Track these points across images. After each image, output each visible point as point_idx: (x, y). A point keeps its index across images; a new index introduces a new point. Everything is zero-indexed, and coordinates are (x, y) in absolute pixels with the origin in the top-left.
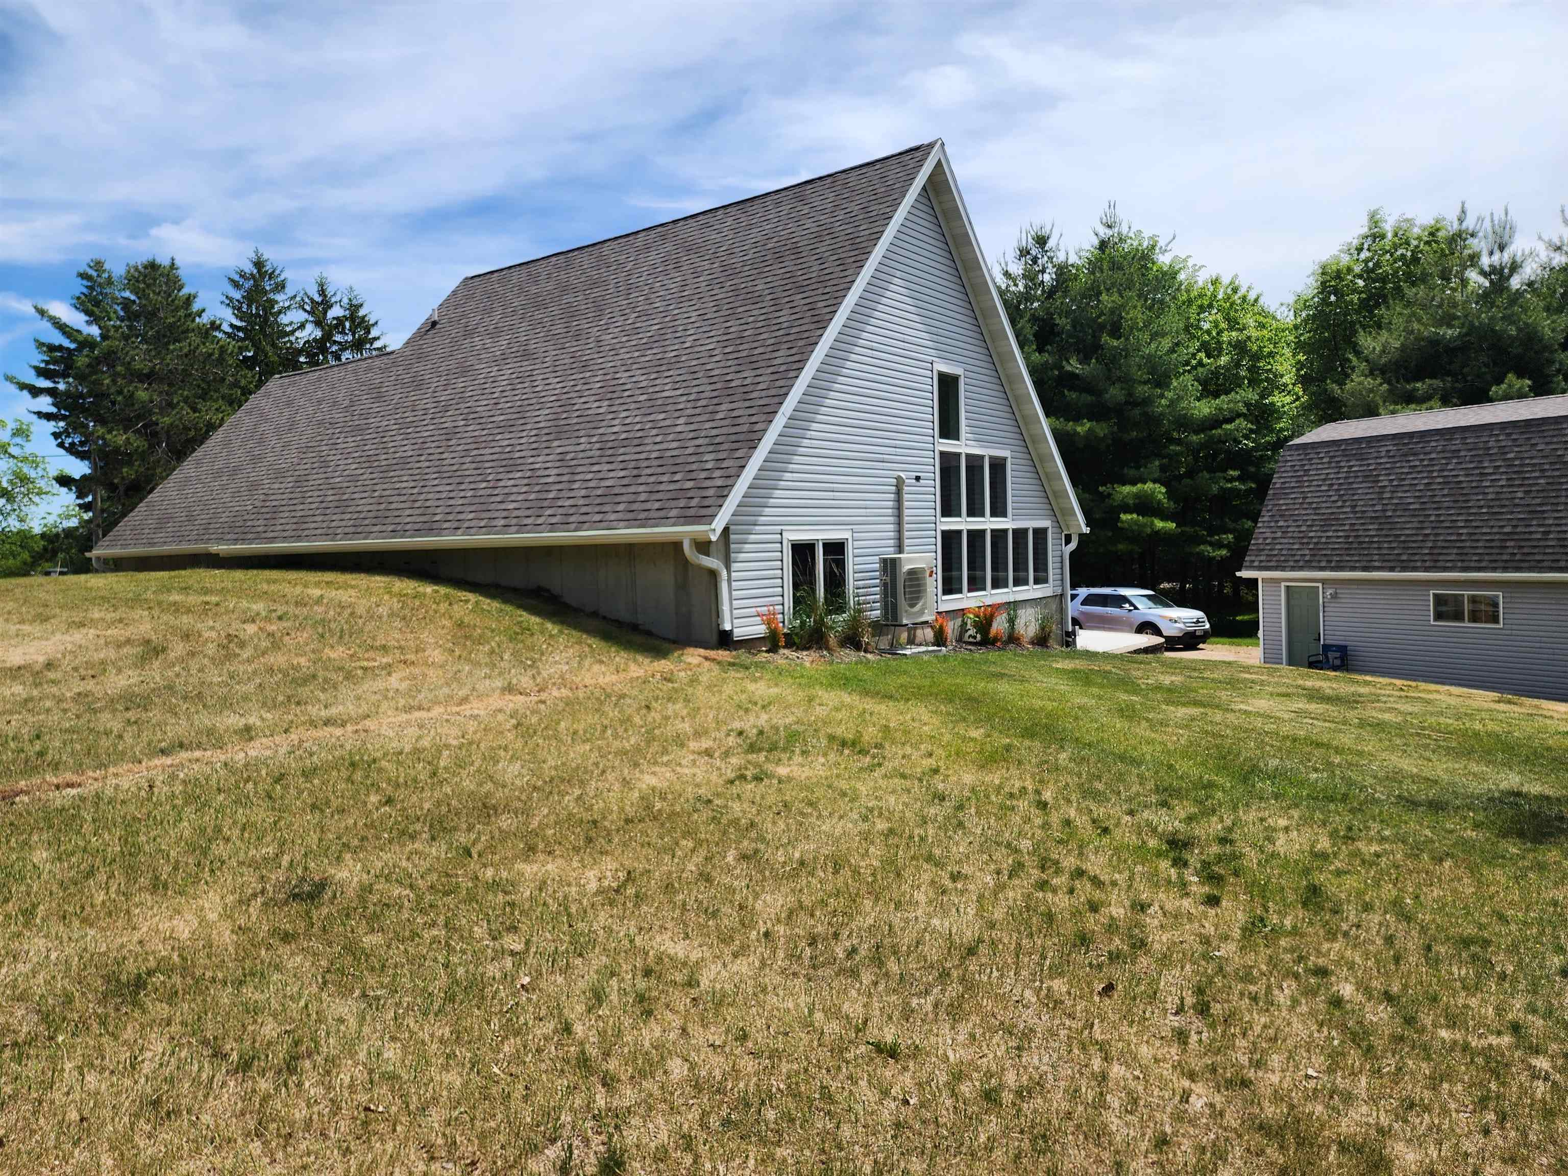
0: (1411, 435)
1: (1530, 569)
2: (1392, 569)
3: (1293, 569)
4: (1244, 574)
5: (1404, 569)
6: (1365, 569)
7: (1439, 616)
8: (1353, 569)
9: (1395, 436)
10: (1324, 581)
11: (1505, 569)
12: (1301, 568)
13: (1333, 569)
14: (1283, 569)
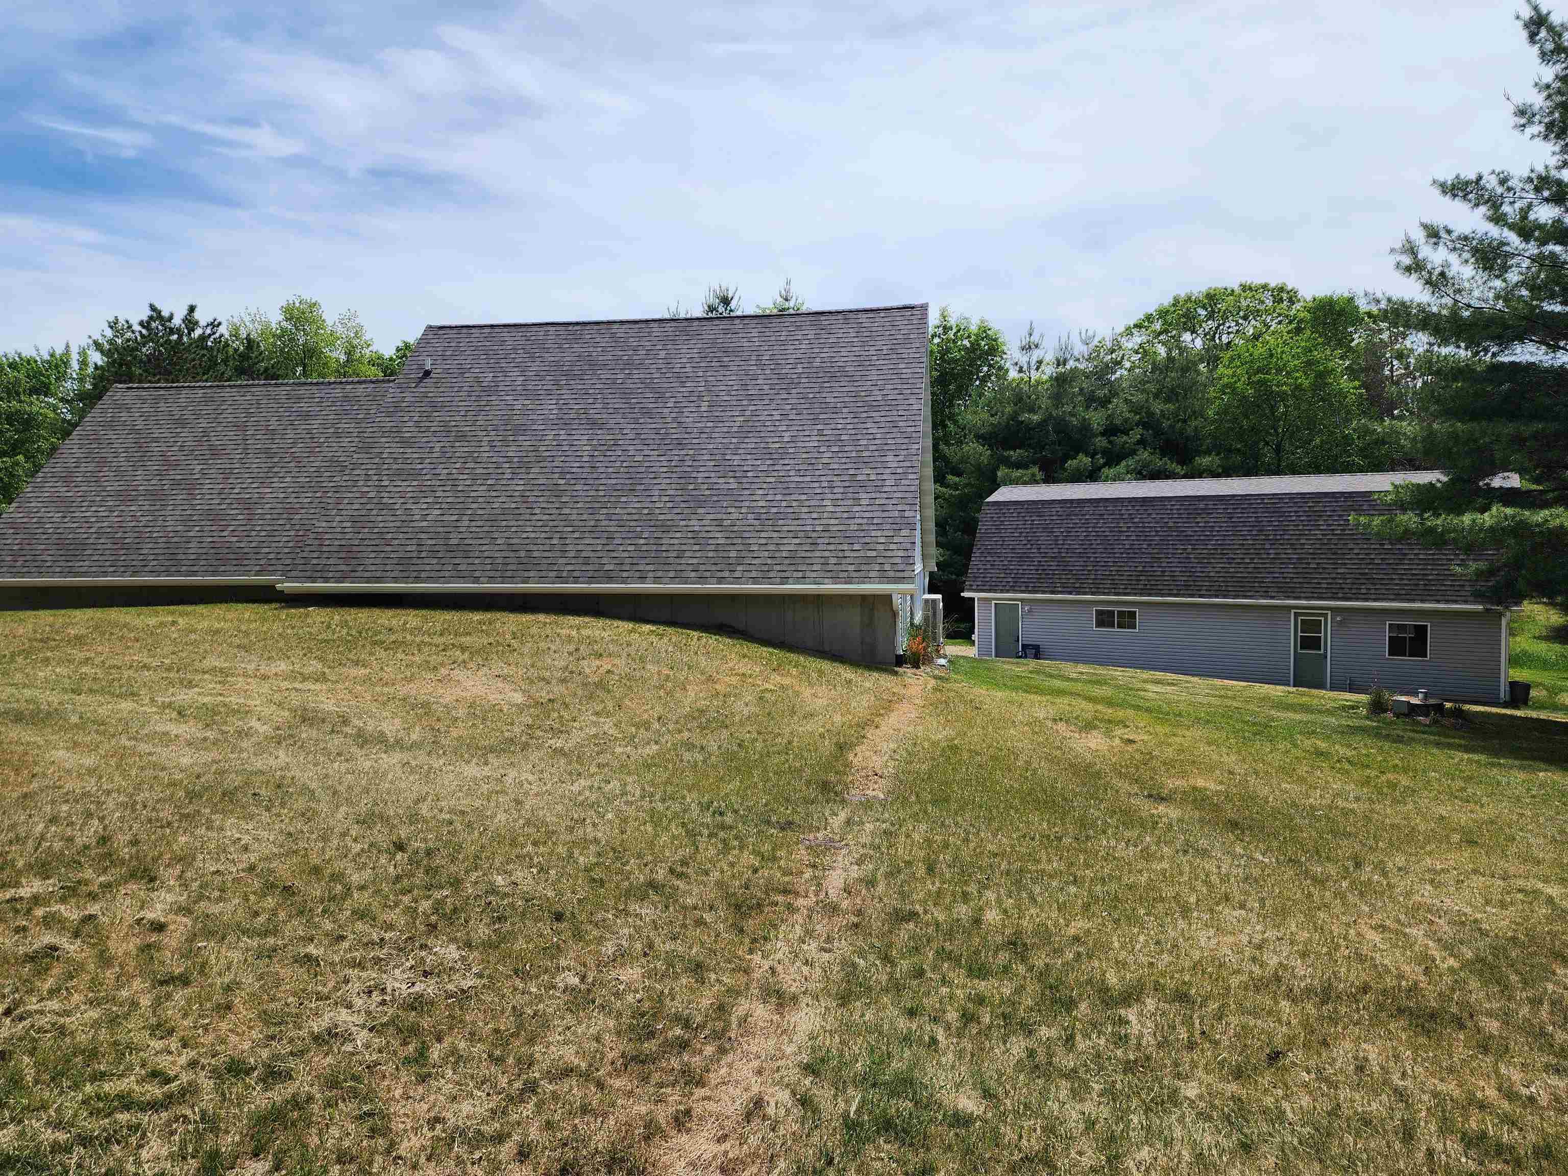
0: (1071, 501)
1: (1157, 595)
2: (1070, 593)
3: (1002, 591)
4: (965, 594)
5: (1078, 593)
6: (1053, 592)
7: (1100, 624)
8: (1044, 592)
9: (1060, 502)
10: (1022, 600)
11: (1141, 595)
12: (1008, 591)
13: (1030, 592)
14: (995, 591)
